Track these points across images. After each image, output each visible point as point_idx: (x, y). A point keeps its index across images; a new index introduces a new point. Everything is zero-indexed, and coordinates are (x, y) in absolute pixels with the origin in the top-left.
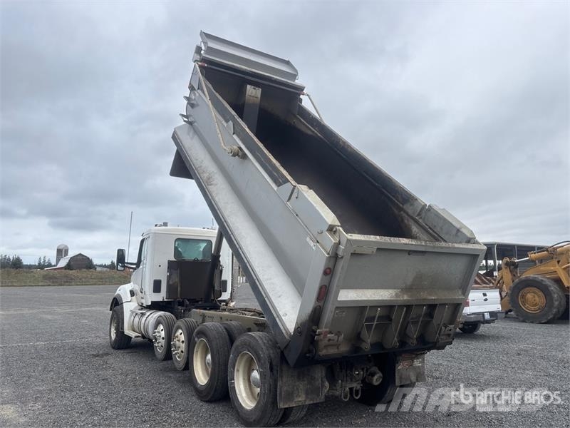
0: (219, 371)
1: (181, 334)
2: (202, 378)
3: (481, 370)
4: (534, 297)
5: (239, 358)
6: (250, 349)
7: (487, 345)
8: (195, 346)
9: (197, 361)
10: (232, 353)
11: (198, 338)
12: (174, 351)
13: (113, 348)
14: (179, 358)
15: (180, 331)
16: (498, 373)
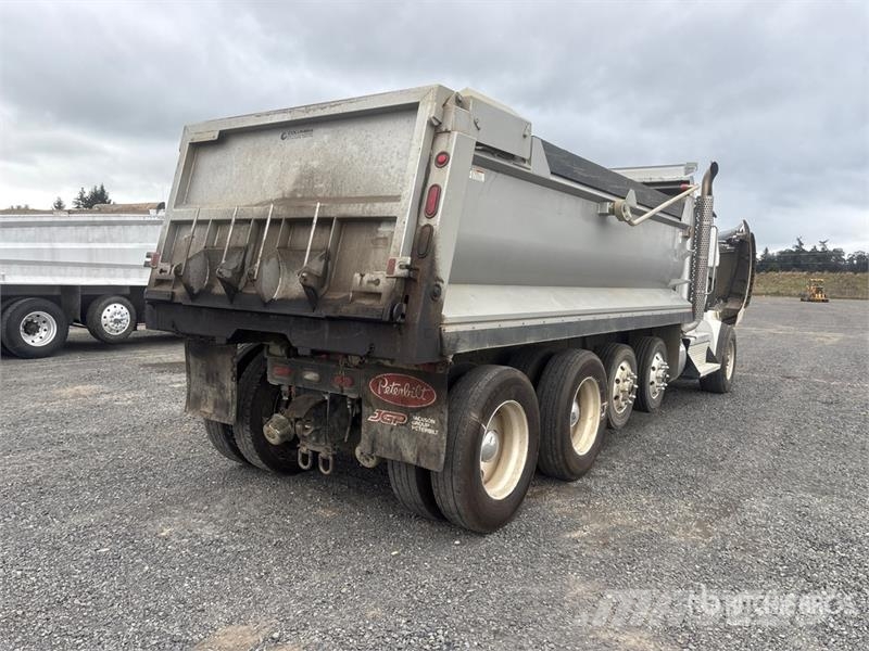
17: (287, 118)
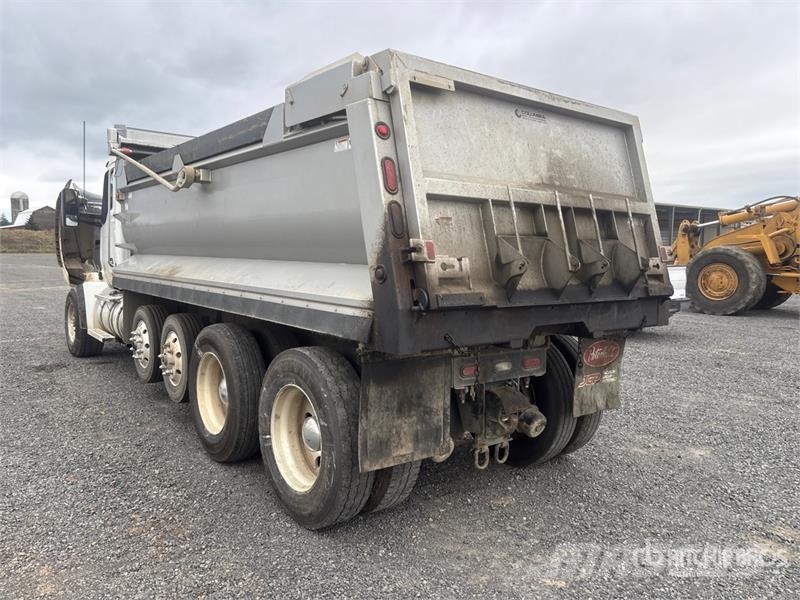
0: (242, 413)
1: (175, 340)
2: (213, 421)
3: (673, 393)
4: (722, 278)
5: (279, 394)
6: (302, 381)
7: (664, 349)
8: (198, 364)
9: (203, 391)
10: (265, 384)
11: (204, 351)
12: (165, 369)
13: (74, 355)
14: (175, 383)
15: (173, 336)
16: (701, 398)
17: (534, 98)
